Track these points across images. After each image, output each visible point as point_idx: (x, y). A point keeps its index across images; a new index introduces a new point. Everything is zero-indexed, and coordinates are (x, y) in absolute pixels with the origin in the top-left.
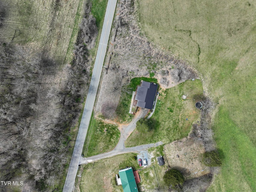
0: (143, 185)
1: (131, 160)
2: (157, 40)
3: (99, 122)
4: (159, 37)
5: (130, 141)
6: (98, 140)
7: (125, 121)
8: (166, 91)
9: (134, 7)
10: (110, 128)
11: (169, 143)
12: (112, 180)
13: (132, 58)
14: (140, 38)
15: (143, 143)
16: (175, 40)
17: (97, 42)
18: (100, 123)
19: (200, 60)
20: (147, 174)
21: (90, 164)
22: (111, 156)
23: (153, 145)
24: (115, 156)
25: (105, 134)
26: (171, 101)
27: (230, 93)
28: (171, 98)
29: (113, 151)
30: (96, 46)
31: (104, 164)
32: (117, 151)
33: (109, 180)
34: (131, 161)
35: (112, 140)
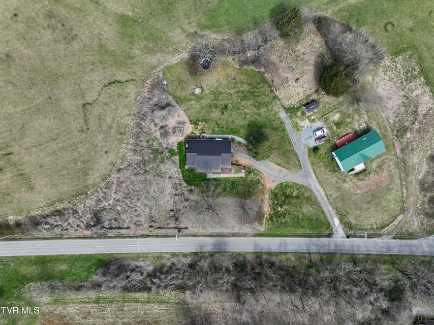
0: (356, 127)
1: (321, 155)
2: (112, 157)
3: (270, 222)
4: (105, 156)
5: (289, 164)
6: (301, 216)
7: (259, 180)
8: (195, 123)
9: (64, 209)
10: (275, 202)
11: (279, 100)
12: (359, 179)
13: (152, 194)
14: (114, 188)
15: (290, 143)
16: (105, 127)
17: (137, 257)
18: (272, 220)
19: (130, 78)
20: (338, 124)
21: (341, 220)
22: (321, 190)
23: (288, 126)
24: (320, 183)
25: (287, 207)
26: (209, 112)
27: (173, 16)
28: (203, 113)
29: (313, 188)
30: (145, 256)
31: (337, 197)
32: (311, 182)
33: (360, 183)
34: (323, 156)
35: (295, 194)
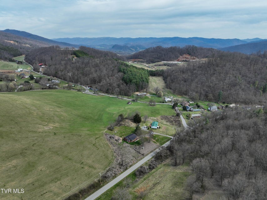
2: (110, 150)
6: (161, 138)
8: (121, 137)
10: (154, 138)
11: (132, 127)
14: (117, 156)
15: (143, 130)
16: (103, 146)
18: (158, 142)
19: (100, 136)
21: (169, 135)
22: (158, 133)
25: (157, 138)
26: (122, 134)
27: (98, 127)
31: (162, 133)
33: (162, 129)
